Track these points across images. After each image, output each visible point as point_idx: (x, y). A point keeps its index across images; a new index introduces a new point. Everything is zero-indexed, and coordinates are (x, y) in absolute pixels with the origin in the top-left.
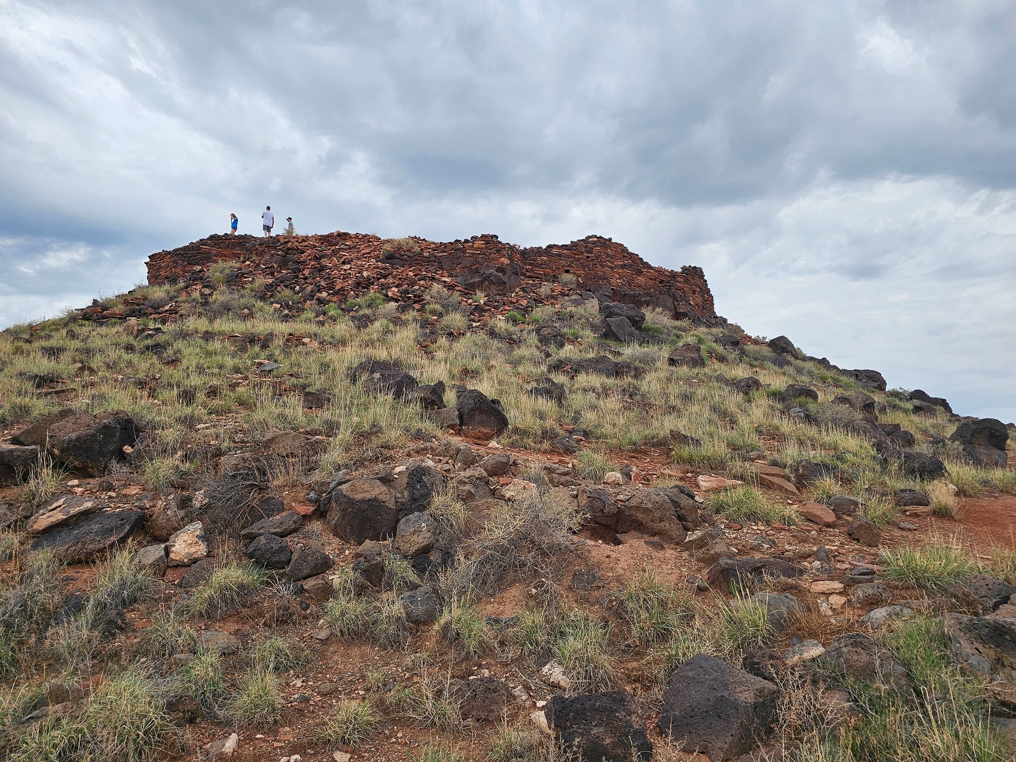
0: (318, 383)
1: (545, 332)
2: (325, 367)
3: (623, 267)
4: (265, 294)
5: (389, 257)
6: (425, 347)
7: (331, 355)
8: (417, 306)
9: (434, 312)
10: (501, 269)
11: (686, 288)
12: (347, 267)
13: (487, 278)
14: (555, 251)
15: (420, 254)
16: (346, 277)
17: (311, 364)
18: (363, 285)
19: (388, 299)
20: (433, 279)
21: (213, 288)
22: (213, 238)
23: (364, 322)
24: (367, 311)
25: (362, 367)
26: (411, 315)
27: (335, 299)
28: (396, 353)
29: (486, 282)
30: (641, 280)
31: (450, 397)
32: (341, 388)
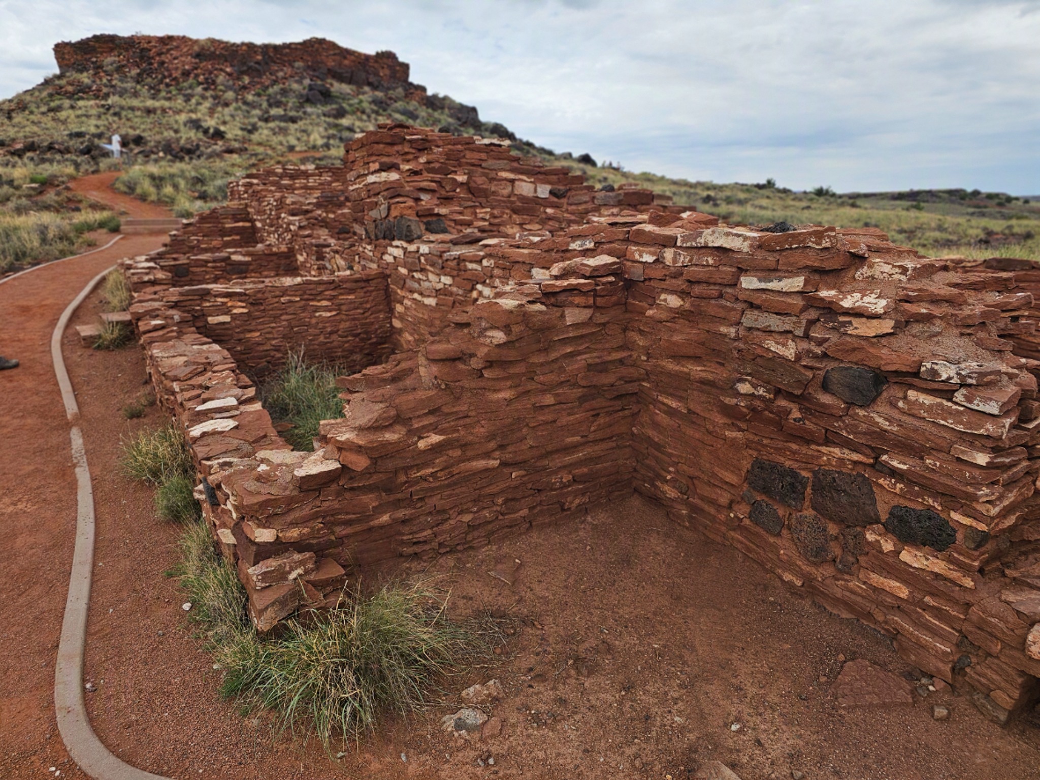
0: (176, 127)
1: (272, 101)
2: (176, 122)
3: (335, 55)
4: (138, 80)
5: (198, 56)
6: (212, 112)
7: (177, 117)
8: (213, 87)
9: (221, 90)
10: (258, 63)
11: (376, 65)
12: (176, 61)
13: (250, 68)
14: (293, 46)
15: (214, 53)
16: (177, 69)
17: (172, 120)
18: (186, 74)
19: (200, 84)
20: (221, 70)
21: (111, 75)
22: (95, 37)
23: (188, 98)
24: (189, 91)
25: (187, 122)
26: (209, 94)
27: (173, 83)
28: (199, 115)
29: (249, 71)
30: (346, 62)
31: (211, 131)
32: (182, 128)
